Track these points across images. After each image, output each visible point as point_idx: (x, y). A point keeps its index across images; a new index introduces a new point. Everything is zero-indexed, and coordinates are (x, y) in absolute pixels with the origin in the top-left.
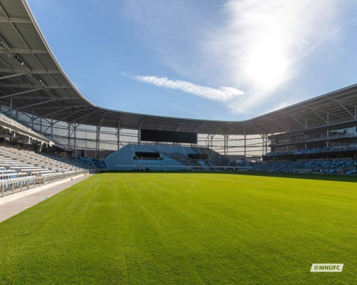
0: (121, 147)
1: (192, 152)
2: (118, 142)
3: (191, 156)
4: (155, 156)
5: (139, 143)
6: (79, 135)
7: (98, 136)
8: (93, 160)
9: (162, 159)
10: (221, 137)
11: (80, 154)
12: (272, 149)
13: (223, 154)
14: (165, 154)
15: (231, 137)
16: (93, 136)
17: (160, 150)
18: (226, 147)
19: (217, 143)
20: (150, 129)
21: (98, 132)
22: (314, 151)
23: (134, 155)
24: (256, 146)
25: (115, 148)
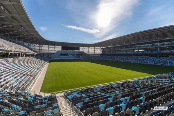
0: (56, 52)
1: (78, 53)
2: (55, 50)
3: (77, 54)
4: (66, 55)
5: (61, 50)
6: (43, 48)
7: (48, 49)
8: (47, 57)
9: (68, 56)
10: (87, 48)
11: (43, 54)
12: (102, 52)
13: (88, 53)
14: (69, 54)
15: (90, 48)
16: (47, 49)
17: (68, 53)
18: (89, 51)
19: (86, 50)
20: (65, 46)
21: (48, 47)
22: (114, 53)
23: (60, 55)
24: (98, 51)
25: (54, 52)
